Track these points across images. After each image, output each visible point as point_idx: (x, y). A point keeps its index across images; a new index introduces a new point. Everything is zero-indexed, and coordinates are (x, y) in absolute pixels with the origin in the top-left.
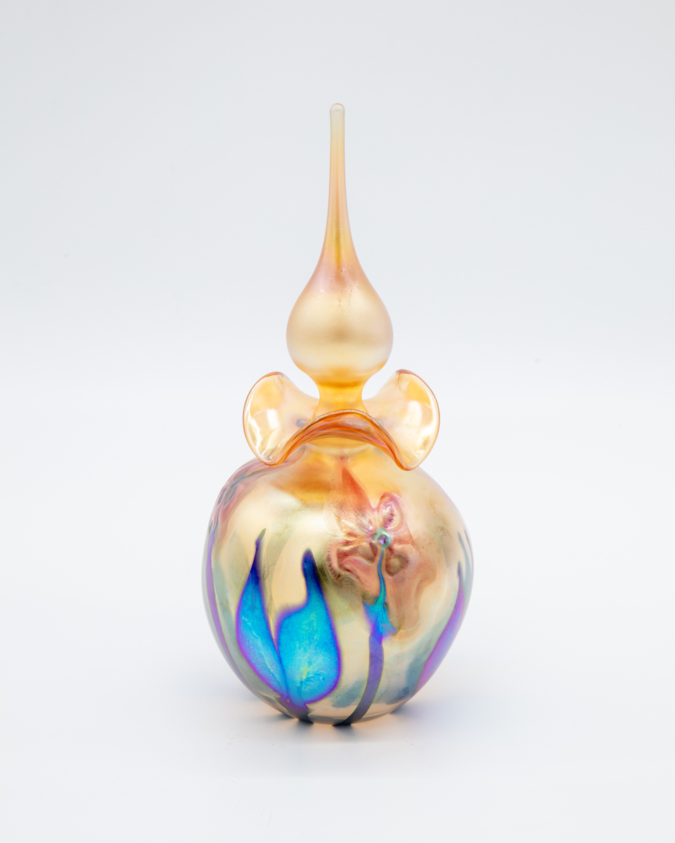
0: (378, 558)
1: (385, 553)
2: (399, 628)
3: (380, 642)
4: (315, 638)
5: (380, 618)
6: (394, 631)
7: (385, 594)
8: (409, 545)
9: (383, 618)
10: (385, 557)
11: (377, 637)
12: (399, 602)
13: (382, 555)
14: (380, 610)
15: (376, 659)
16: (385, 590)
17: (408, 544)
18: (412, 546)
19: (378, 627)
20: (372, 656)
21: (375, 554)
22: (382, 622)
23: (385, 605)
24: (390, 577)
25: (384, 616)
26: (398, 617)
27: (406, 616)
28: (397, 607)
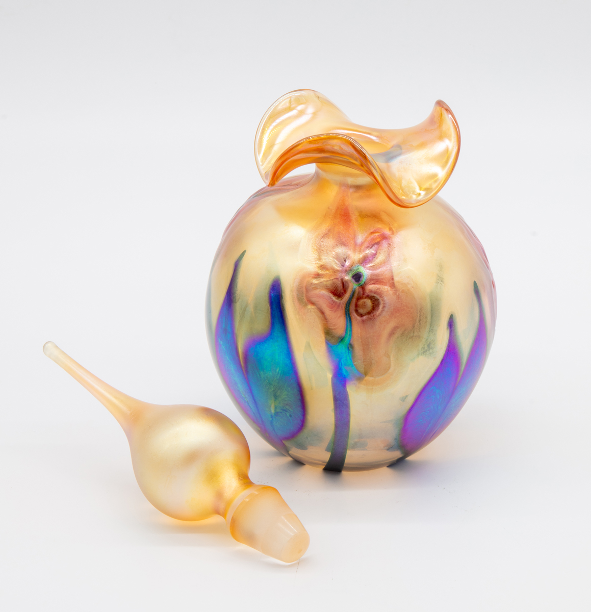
0: (347, 296)
1: (357, 291)
2: (366, 374)
3: (344, 386)
4: (278, 370)
5: (343, 360)
6: (360, 377)
7: (351, 335)
8: (386, 287)
9: (346, 360)
10: (356, 295)
11: (340, 380)
12: (366, 347)
13: (354, 293)
14: (344, 351)
15: (341, 403)
16: (351, 331)
17: (386, 285)
18: (389, 288)
19: (341, 369)
20: (336, 399)
21: (345, 291)
22: (345, 365)
23: (350, 346)
24: (358, 318)
25: (348, 358)
26: (364, 362)
27: (373, 362)
28: (364, 350)
